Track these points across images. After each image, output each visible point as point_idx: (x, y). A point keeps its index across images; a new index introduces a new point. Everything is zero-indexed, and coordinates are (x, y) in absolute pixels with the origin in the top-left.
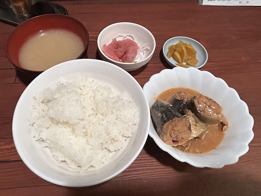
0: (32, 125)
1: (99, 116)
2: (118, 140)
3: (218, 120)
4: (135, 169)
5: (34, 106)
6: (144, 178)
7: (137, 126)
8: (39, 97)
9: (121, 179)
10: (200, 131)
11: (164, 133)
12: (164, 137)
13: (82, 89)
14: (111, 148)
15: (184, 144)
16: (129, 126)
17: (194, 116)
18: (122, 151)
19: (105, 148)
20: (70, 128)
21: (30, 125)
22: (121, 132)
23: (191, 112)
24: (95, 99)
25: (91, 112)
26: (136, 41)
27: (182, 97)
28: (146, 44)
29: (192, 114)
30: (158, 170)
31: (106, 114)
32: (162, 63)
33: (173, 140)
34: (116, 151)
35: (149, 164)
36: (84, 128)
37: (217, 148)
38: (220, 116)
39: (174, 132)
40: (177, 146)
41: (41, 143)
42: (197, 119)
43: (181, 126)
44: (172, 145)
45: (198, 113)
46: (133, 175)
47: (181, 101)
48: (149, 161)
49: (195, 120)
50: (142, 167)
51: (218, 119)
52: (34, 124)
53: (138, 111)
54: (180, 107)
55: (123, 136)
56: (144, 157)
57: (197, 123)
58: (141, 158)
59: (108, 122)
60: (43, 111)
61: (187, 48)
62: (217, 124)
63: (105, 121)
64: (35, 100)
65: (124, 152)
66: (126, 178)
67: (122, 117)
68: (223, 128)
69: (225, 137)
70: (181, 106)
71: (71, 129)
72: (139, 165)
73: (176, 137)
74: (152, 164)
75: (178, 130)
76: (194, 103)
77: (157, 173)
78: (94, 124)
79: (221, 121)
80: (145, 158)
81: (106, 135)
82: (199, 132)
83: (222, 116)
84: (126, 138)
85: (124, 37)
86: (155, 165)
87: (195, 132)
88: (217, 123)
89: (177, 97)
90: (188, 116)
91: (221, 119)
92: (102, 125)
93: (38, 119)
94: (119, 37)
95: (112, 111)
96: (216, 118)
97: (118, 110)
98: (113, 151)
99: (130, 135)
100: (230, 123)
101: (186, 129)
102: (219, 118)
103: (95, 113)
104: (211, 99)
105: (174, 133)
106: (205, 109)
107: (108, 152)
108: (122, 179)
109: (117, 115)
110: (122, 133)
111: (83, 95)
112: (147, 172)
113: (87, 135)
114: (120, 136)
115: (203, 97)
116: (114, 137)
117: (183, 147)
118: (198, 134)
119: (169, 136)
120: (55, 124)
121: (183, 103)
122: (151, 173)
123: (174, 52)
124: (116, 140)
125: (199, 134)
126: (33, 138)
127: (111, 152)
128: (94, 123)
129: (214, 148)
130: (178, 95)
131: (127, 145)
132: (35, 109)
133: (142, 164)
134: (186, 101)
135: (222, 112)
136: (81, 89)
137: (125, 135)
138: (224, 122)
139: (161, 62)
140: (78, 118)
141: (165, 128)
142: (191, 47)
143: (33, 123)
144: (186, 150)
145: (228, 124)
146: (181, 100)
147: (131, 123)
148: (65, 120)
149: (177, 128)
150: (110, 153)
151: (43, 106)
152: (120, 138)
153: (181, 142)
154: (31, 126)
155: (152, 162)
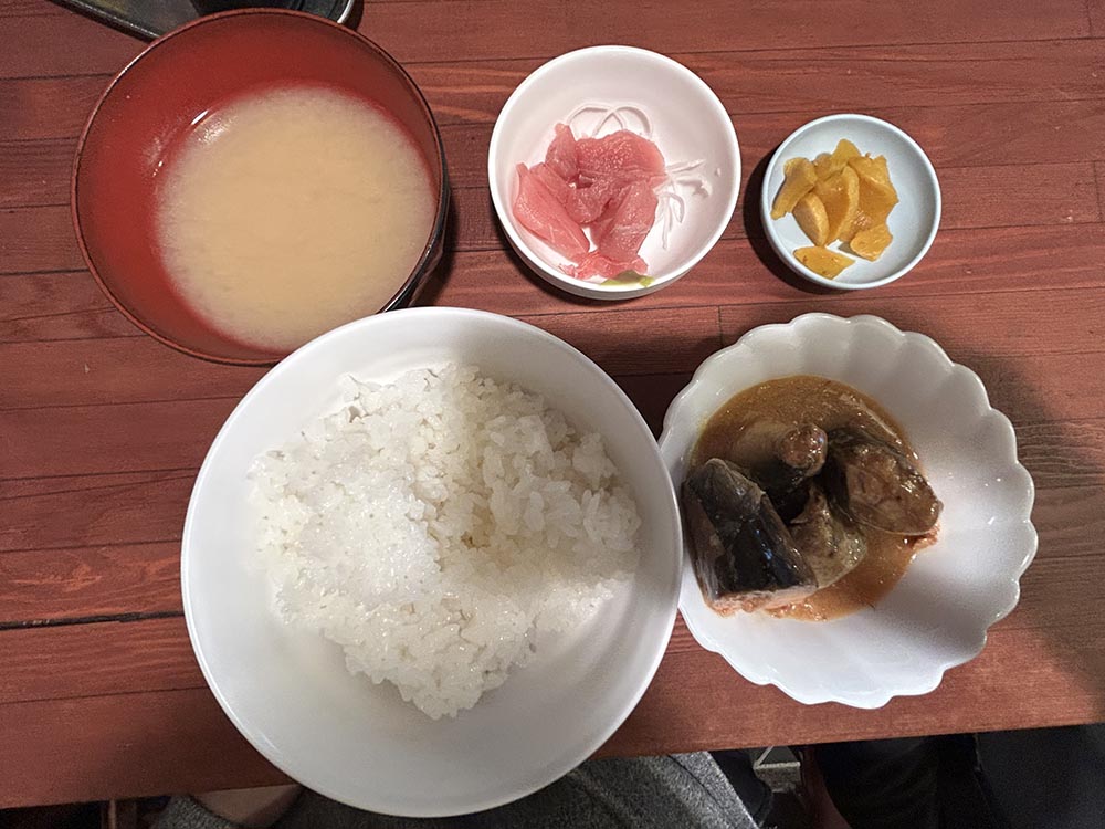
26: (656, 138)
28: (698, 162)
32: (749, 238)
61: (865, 185)
85: (608, 114)
94: (586, 114)
123: (806, 196)
139: (745, 236)
142: (883, 182)
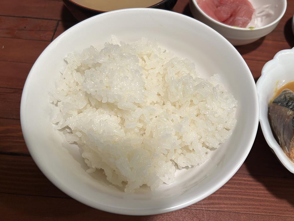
0: (55, 103)
1: (169, 106)
2: (194, 151)
4: (230, 196)
5: (62, 74)
6: (242, 211)
7: (231, 133)
8: (73, 61)
9: (205, 208)
13: (146, 60)
14: (181, 162)
16: (216, 130)
18: (197, 169)
19: (171, 160)
20: (118, 117)
21: (53, 103)
22: (201, 137)
24: (166, 78)
25: (155, 99)
30: (267, 203)
31: (181, 105)
34: (187, 167)
35: (253, 191)
36: (140, 121)
41: (68, 135)
46: (225, 204)
48: (251, 187)
50: (240, 195)
52: (58, 103)
53: (236, 108)
55: (204, 145)
56: (245, 180)
58: (240, 181)
59: (183, 118)
60: (77, 84)
63: (177, 116)
64: (66, 64)
65: (202, 171)
66: (212, 208)
67: (207, 113)
71: (119, 119)
72: (236, 192)
74: (257, 193)
77: (264, 207)
78: (157, 117)
80: (247, 182)
81: (176, 137)
84: (208, 150)
86: (262, 195)
92: (172, 120)
93: (66, 96)
95: (192, 101)
97: (202, 101)
98: (183, 168)
99: (216, 146)
103: (162, 101)
107: (174, 167)
108: (208, 208)
109: (199, 110)
110: (202, 140)
111: (145, 70)
112: (248, 203)
113: (145, 133)
114: (199, 144)
116: (189, 144)
120: (93, 107)
122: (254, 207)
124: (191, 149)
126: (54, 125)
127: (180, 169)
128: (159, 116)
131: (208, 160)
132: (65, 79)
133: (241, 189)
136: (143, 60)
137: (207, 144)
140: (133, 102)
143: (58, 101)
147: (220, 127)
148: (111, 101)
150: (177, 171)
151: (77, 77)
152: (199, 147)
154: (54, 105)
155: (257, 189)
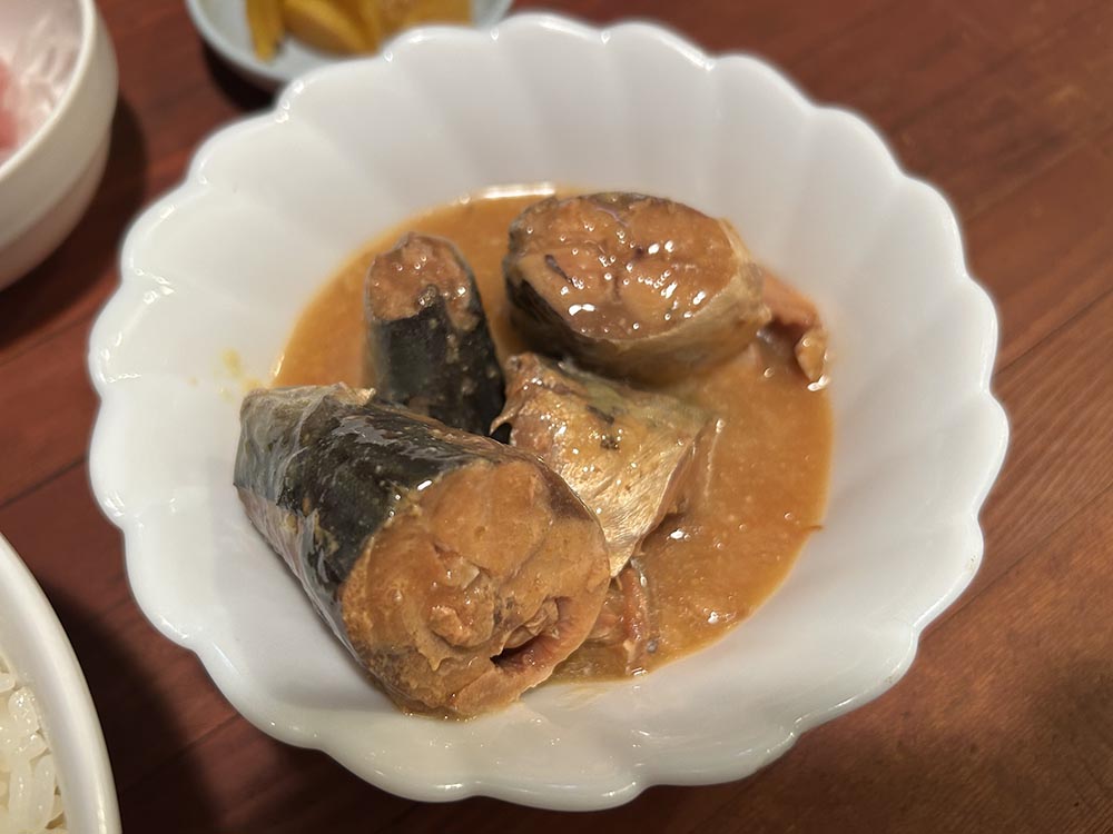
3: (739, 324)
10: (659, 472)
11: (393, 657)
12: (414, 685)
15: (601, 623)
17: (571, 384)
23: (539, 368)
27: (423, 282)
29: (552, 378)
33: (491, 659)
37: (823, 515)
38: (737, 287)
39: (464, 608)
40: (558, 669)
42: (602, 391)
43: (480, 530)
44: (519, 686)
45: (589, 343)
47: (433, 323)
49: (593, 410)
51: (742, 317)
54: (447, 366)
57: (611, 420)
62: (752, 354)
68: (803, 359)
69: (838, 407)
70: (453, 356)
73: (505, 629)
75: (482, 569)
76: (526, 284)
79: (765, 314)
82: (655, 479)
83: (756, 276)
87: (626, 500)
88: (745, 348)
89: (383, 303)
90: (529, 409)
91: (755, 307)
96: (718, 317)
100: (823, 298)
101: (538, 524)
102: (738, 305)
104: (626, 200)
105: (461, 612)
106: (622, 292)
115: (566, 212)
117: (601, 644)
118: (658, 502)
119: (446, 653)
121: (453, 331)
125: (659, 500)
129: (802, 529)
130: (386, 286)
134: (466, 304)
135: (739, 254)
138: (791, 315)
141: (369, 623)
144: (631, 658)
145: (814, 316)
146: (427, 313)
149: (461, 561)
153: (561, 629)
